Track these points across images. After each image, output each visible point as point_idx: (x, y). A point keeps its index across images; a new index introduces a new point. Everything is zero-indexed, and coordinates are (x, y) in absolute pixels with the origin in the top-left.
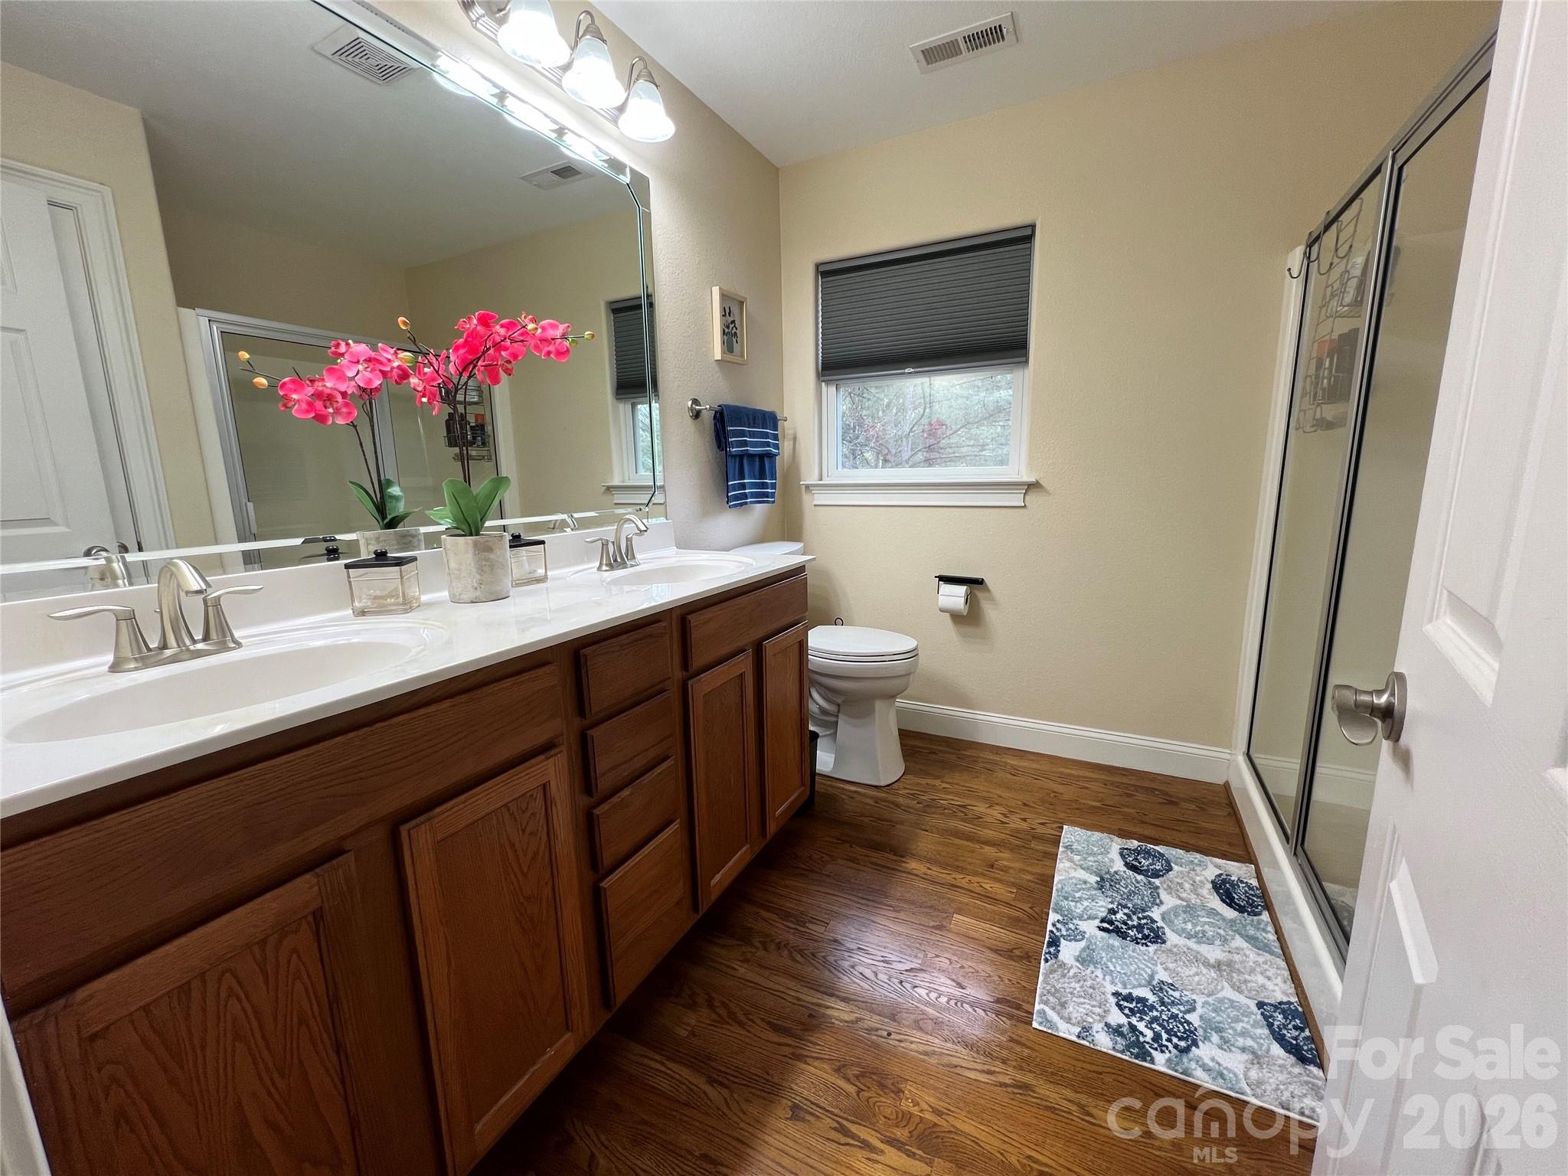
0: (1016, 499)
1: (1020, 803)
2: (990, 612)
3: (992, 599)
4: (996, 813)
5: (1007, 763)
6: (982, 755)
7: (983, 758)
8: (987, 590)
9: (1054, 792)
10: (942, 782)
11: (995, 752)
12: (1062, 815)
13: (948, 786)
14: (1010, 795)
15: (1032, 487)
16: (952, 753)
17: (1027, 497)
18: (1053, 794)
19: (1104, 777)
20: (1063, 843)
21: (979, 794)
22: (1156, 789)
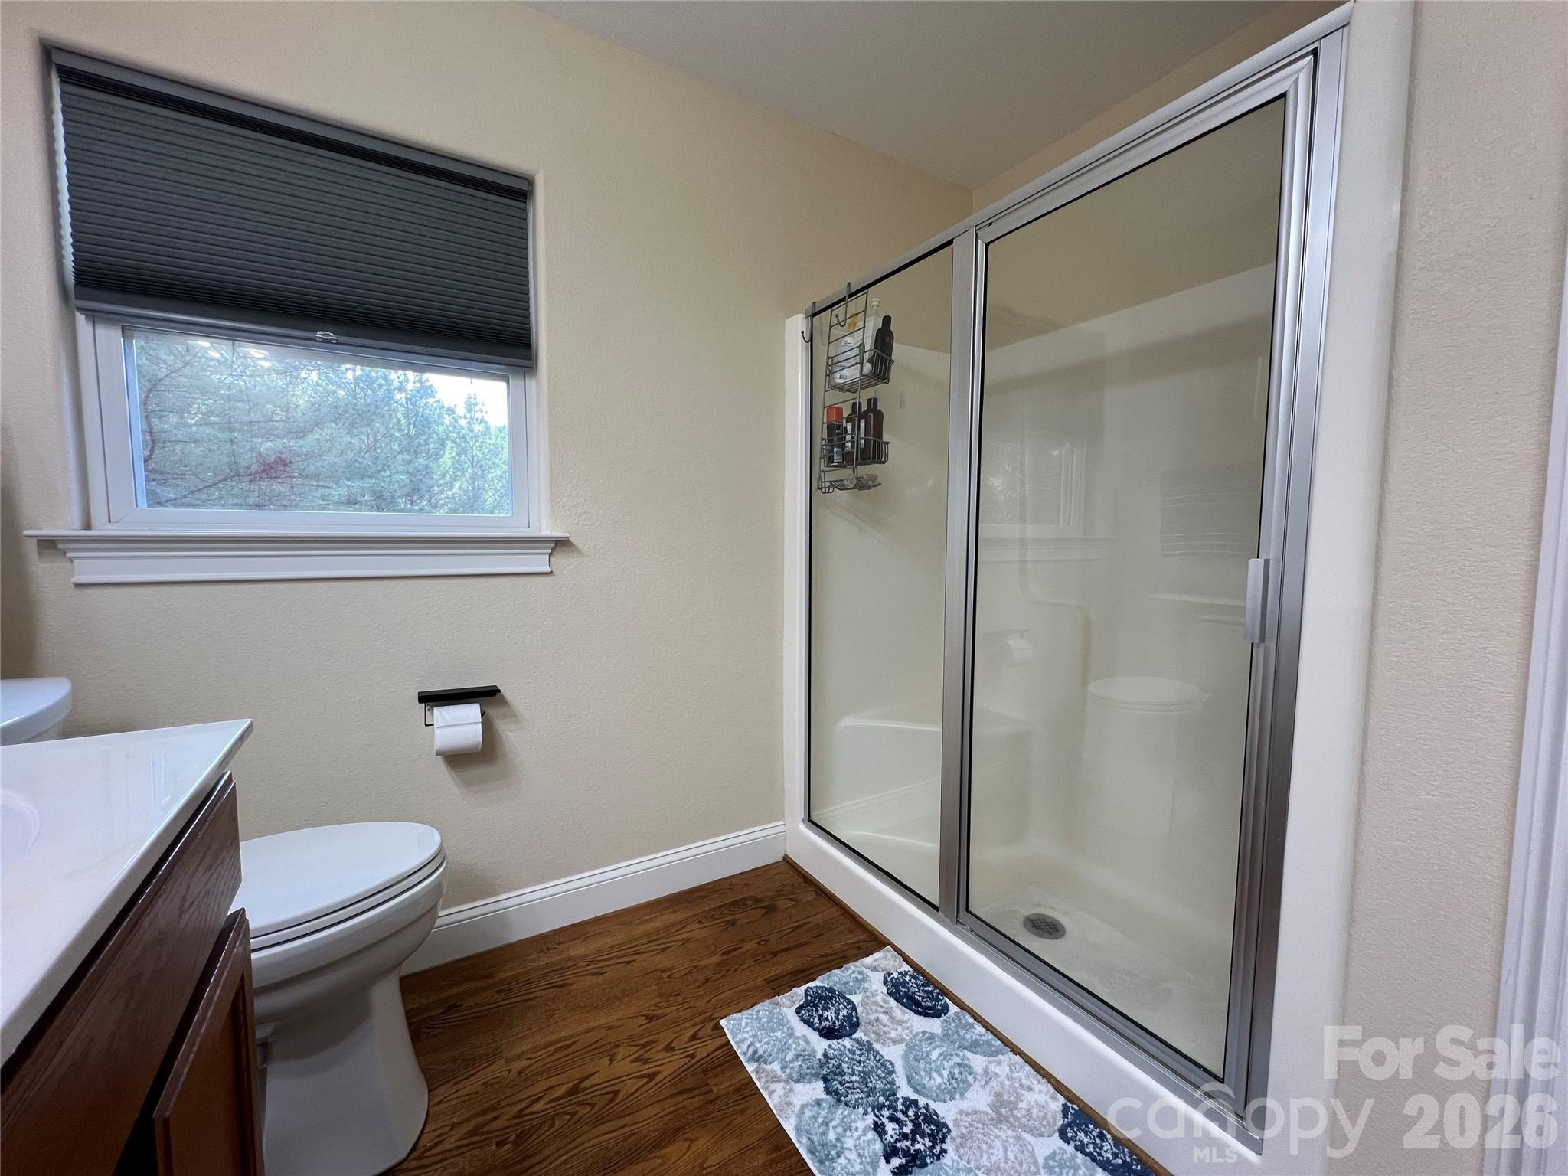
0: (538, 562)
1: (643, 1020)
2: (510, 735)
3: (513, 716)
4: (624, 1066)
5: (572, 959)
6: (530, 965)
7: (536, 969)
8: (504, 702)
9: (663, 971)
10: (508, 1061)
11: (545, 948)
12: (701, 1004)
13: (524, 1063)
14: (620, 1015)
15: (560, 544)
16: (482, 989)
17: (552, 559)
18: (665, 975)
19: (691, 913)
20: (744, 1054)
21: (580, 1045)
22: (745, 899)
